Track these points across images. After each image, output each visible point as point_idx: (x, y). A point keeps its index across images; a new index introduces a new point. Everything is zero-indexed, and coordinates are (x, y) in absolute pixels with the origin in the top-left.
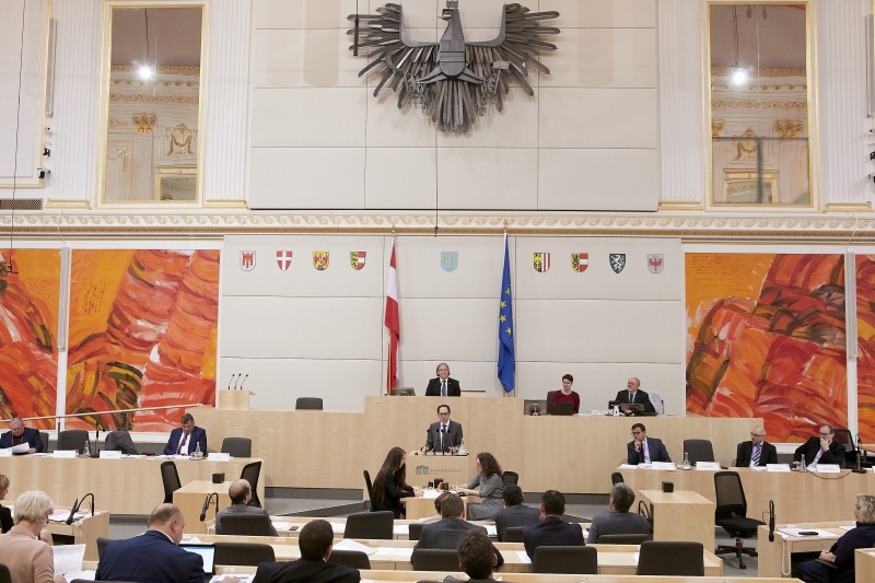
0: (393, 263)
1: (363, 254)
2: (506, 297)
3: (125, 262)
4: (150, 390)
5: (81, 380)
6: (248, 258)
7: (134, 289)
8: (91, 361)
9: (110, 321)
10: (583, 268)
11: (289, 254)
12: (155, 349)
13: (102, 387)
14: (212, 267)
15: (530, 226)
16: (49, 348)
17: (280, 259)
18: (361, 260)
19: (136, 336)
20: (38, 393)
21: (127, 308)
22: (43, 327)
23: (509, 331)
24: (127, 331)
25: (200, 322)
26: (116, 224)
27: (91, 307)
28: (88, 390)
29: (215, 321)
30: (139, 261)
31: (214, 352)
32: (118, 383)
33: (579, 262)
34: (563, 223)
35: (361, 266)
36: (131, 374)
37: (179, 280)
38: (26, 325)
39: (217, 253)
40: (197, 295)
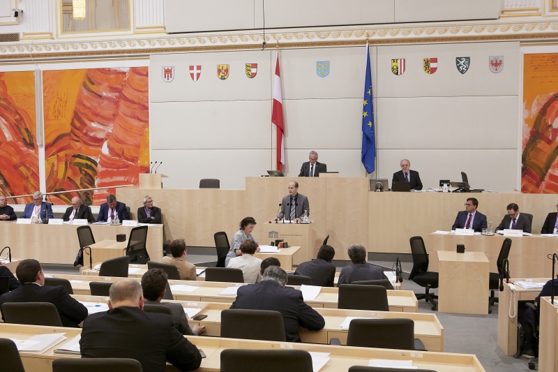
0: (278, 72)
1: (255, 66)
2: (369, 97)
3: (80, 79)
4: (104, 175)
5: (55, 168)
6: (168, 72)
7: (87, 99)
8: (62, 154)
9: (73, 124)
10: (433, 70)
11: (199, 68)
12: (105, 144)
13: (70, 173)
14: (143, 80)
15: (388, 37)
16: (32, 145)
17: (192, 72)
18: (253, 70)
19: (92, 134)
20: (27, 178)
21: (83, 114)
22: (27, 130)
23: (370, 124)
24: (84, 131)
25: (136, 123)
26: (71, 50)
27: (58, 114)
28: (61, 175)
29: (147, 122)
30: (91, 78)
31: (147, 146)
32: (81, 170)
33: (429, 66)
34: (416, 33)
35: (253, 75)
36: (89, 163)
37: (120, 91)
38: (15, 128)
39: (146, 69)
40: (133, 102)
